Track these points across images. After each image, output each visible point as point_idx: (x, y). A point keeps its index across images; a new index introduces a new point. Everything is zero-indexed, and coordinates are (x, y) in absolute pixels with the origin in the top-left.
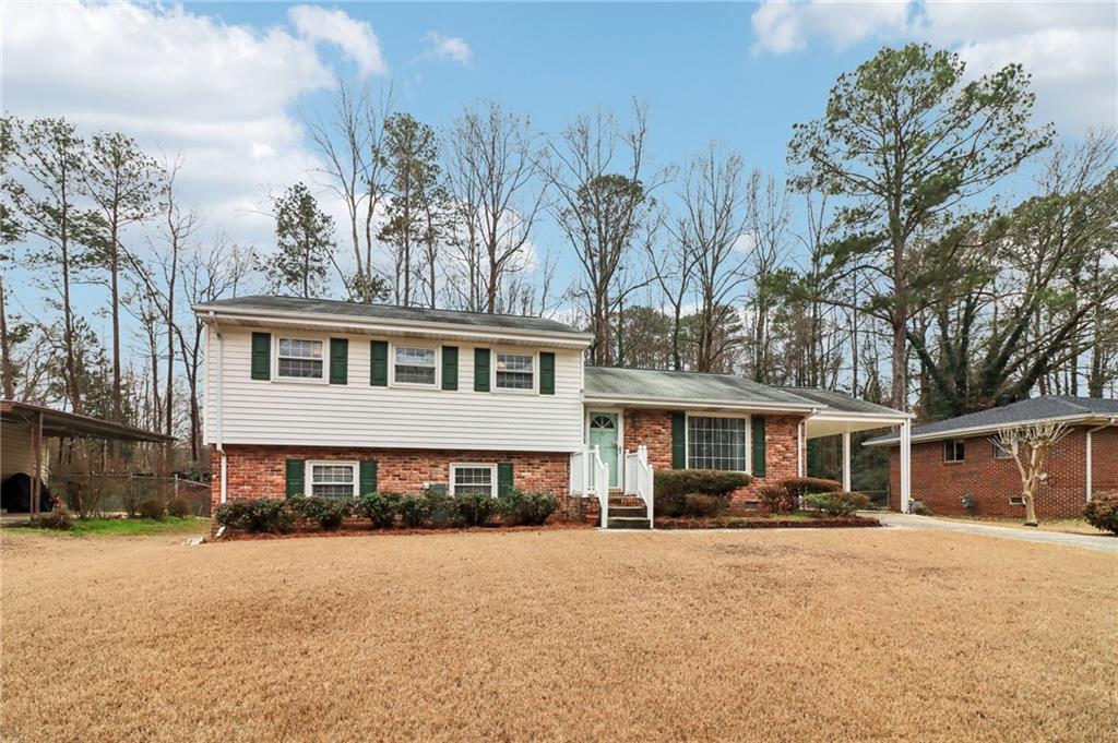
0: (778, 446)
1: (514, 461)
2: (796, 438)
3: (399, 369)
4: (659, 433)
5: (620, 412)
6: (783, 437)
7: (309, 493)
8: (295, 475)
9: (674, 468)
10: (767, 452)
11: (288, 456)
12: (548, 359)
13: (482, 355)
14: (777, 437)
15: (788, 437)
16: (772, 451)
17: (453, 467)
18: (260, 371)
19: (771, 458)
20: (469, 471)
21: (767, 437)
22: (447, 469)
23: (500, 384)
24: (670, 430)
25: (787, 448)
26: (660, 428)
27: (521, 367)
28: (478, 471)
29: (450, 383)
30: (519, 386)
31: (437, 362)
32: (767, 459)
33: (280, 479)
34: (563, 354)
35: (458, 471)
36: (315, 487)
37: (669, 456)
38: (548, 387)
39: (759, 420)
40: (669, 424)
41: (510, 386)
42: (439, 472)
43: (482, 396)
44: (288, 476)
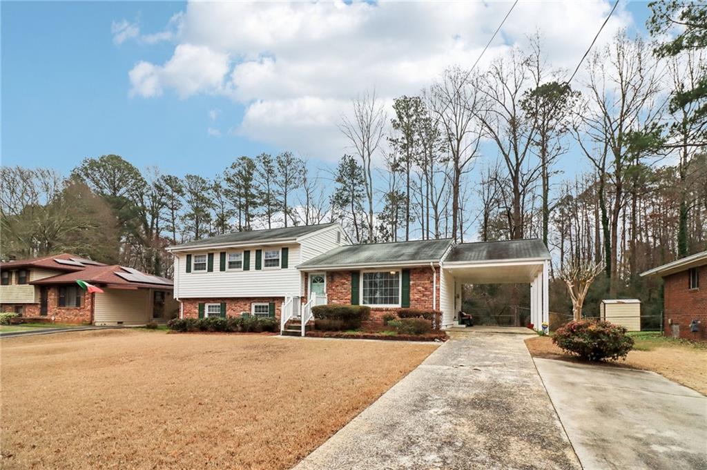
0: (419, 288)
1: (276, 302)
2: (433, 282)
3: (230, 263)
4: (344, 284)
5: (325, 273)
6: (422, 282)
7: (206, 316)
8: (202, 309)
9: (352, 304)
10: (412, 292)
11: (200, 302)
12: (285, 250)
13: (259, 252)
14: (418, 282)
15: (426, 282)
16: (415, 291)
17: (253, 306)
18: (188, 270)
19: (414, 295)
20: (260, 307)
21: (411, 282)
22: (250, 306)
23: (266, 266)
24: (350, 282)
25: (426, 289)
26: (345, 281)
27: (274, 256)
28: (263, 307)
29: (247, 268)
30: (274, 266)
31: (242, 258)
32: (411, 297)
33: (197, 311)
34: (291, 248)
35: (256, 307)
36: (209, 314)
37: (350, 297)
38: (285, 265)
39: (407, 272)
40: (350, 279)
41: (270, 266)
42: (247, 307)
43: (259, 271)
44: (199, 310)
